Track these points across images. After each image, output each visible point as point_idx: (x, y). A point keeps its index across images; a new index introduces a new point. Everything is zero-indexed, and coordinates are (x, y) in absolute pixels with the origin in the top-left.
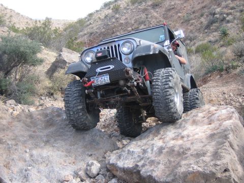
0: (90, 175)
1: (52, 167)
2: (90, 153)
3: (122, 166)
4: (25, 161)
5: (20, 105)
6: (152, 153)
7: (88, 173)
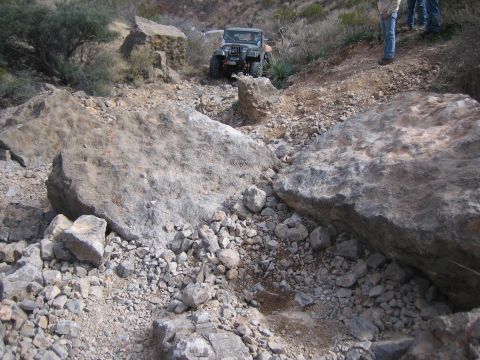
0: (253, 209)
1: (188, 198)
2: (240, 173)
3: (309, 196)
4: (144, 191)
5: (92, 98)
7: (248, 205)
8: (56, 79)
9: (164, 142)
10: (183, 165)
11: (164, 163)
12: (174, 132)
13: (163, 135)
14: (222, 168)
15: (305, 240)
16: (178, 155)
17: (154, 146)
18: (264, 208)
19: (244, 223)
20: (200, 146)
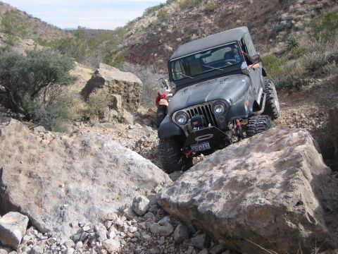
0: (138, 213)
1: (93, 204)
4: (61, 198)
6: (210, 186)
7: (135, 210)
8: (21, 116)
9: (82, 162)
10: (93, 180)
11: (79, 177)
12: (92, 155)
13: (82, 157)
14: (123, 183)
15: (170, 236)
16: (91, 172)
17: (74, 164)
18: (147, 212)
19: (130, 222)
20: (110, 166)
